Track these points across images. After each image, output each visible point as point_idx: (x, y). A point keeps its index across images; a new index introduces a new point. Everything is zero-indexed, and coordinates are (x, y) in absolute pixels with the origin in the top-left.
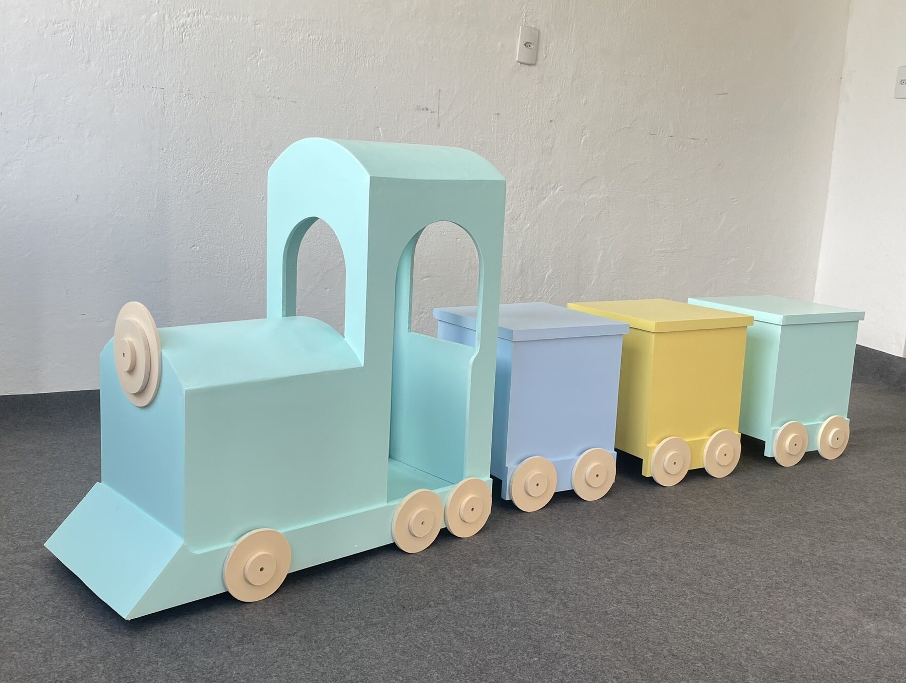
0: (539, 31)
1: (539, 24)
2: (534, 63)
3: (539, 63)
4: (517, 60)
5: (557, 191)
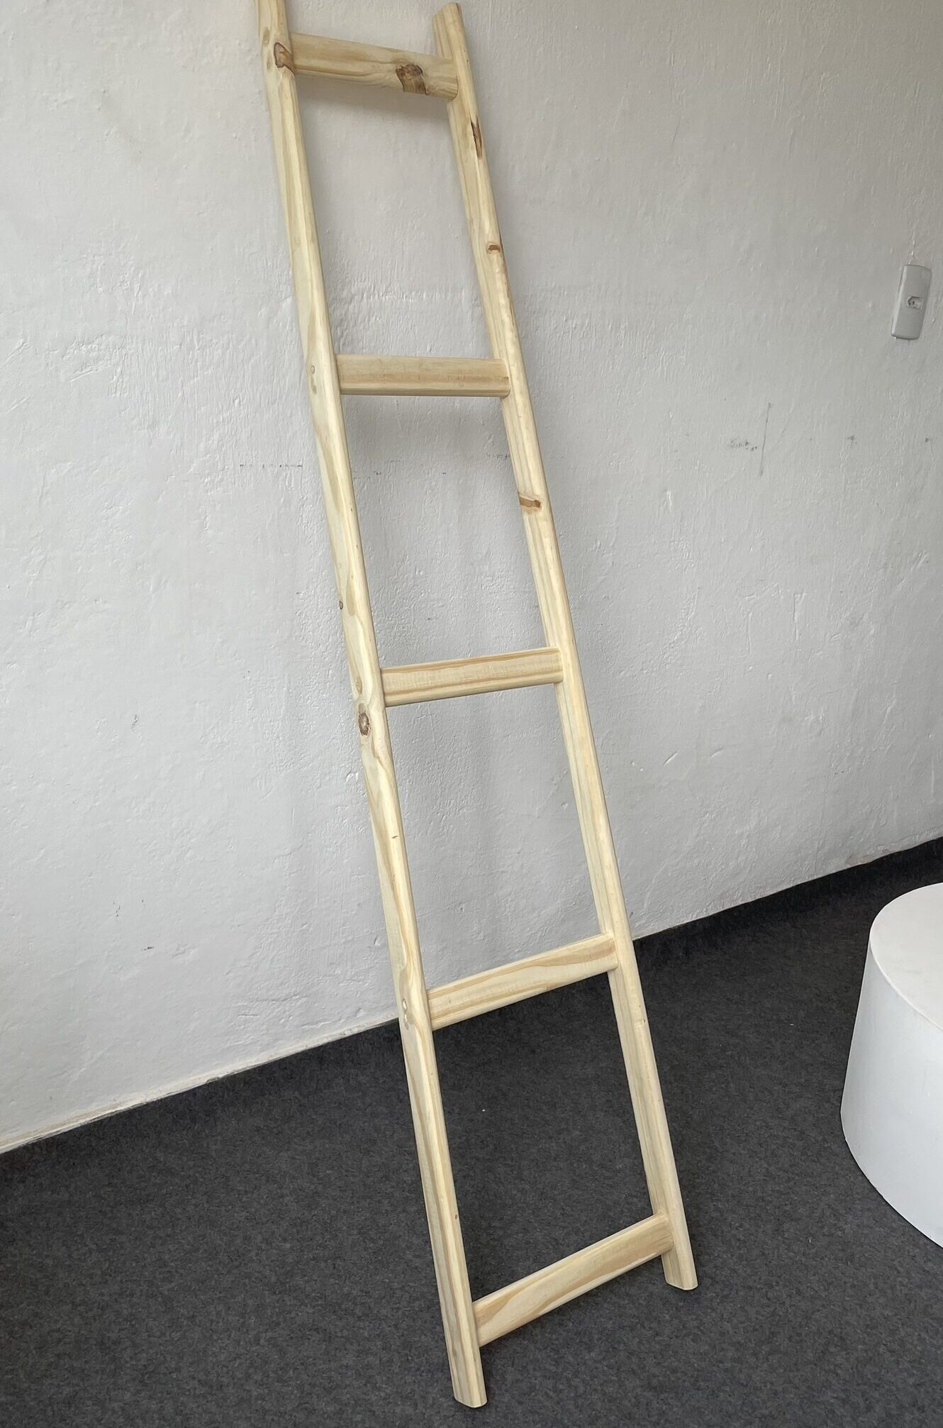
0: (931, 272)
1: (932, 258)
2: (917, 334)
3: (924, 333)
4: (893, 332)
5: (919, 565)
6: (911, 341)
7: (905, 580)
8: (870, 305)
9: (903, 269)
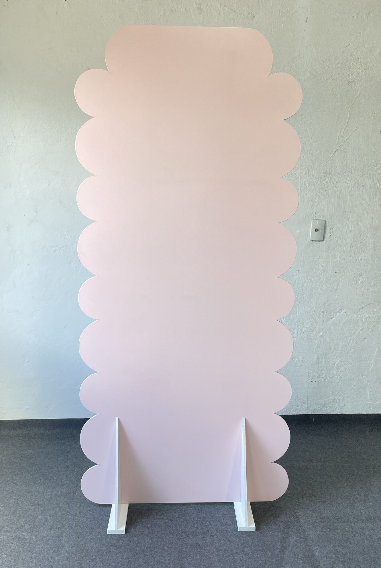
0: (325, 222)
1: (325, 217)
2: (322, 240)
3: (326, 239)
4: (310, 239)
5: (342, 313)
6: (321, 242)
7: (334, 318)
8: (298, 231)
9: (311, 221)
